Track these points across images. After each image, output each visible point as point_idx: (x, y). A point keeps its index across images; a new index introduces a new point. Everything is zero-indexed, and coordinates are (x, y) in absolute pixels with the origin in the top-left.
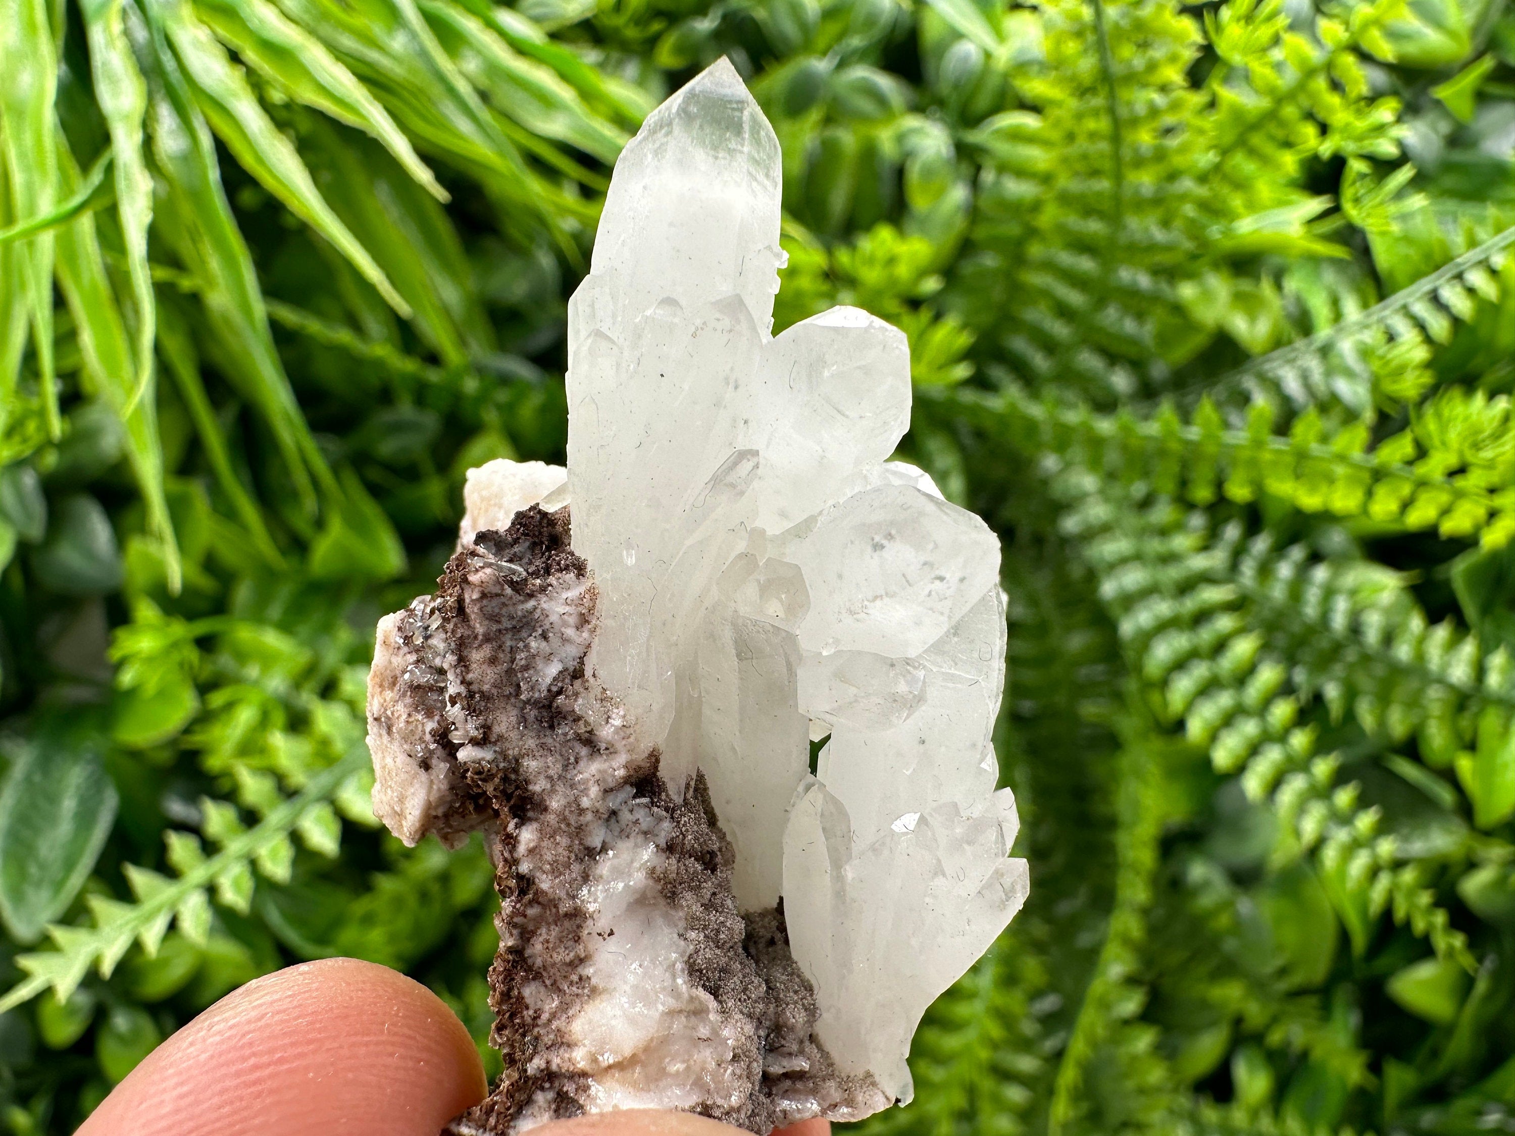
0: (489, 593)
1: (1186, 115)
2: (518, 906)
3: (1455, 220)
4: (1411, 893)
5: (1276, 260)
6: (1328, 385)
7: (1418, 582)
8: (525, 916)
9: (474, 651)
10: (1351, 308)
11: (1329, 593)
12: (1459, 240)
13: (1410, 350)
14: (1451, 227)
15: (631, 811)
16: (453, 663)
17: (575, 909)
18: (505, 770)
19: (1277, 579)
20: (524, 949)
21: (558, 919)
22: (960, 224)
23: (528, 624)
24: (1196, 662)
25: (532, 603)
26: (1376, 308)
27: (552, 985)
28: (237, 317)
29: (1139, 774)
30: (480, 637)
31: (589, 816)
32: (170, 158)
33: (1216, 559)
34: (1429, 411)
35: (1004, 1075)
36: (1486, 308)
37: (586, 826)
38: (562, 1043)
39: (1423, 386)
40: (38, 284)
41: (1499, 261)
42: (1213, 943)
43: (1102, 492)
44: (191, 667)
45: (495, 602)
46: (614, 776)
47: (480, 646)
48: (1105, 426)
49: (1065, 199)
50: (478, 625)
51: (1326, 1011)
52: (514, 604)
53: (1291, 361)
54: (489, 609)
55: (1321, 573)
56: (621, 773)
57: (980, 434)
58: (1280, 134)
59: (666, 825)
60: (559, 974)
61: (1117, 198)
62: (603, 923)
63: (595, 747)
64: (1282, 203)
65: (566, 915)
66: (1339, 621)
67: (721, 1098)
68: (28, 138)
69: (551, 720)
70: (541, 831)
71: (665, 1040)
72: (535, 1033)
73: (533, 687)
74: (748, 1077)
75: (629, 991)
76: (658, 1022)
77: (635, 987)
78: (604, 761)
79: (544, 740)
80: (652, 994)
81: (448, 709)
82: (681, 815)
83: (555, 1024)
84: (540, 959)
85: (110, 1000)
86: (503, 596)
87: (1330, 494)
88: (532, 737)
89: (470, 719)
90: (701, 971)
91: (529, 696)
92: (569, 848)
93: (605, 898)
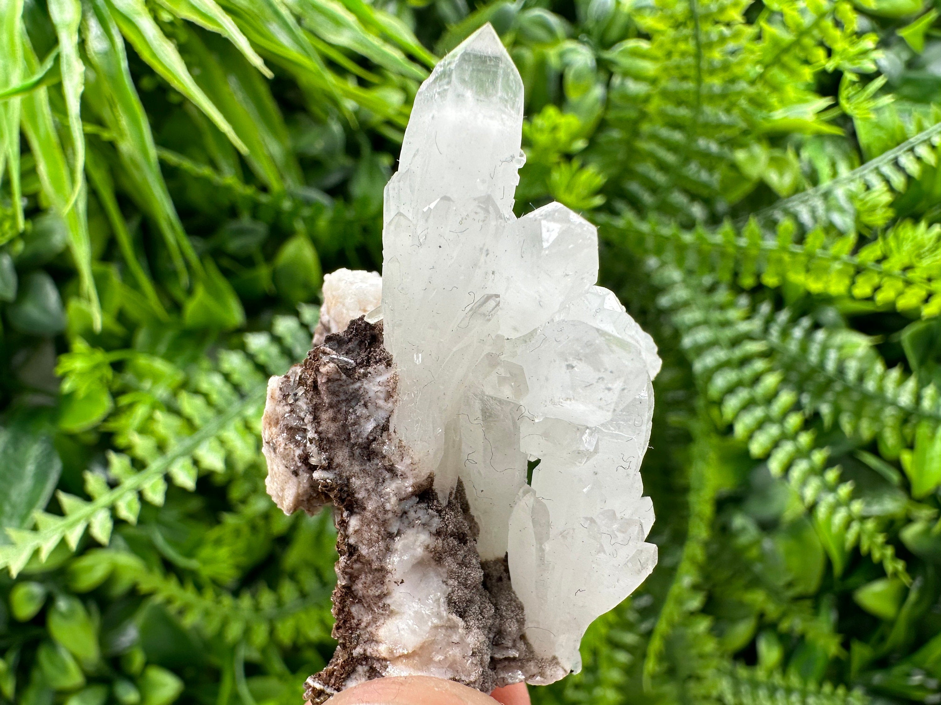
0: (332, 379)
1: (743, 42)
2: (348, 562)
3: (910, 114)
4: (872, 536)
5: (797, 137)
6: (827, 217)
7: (881, 342)
8: (352, 568)
9: (323, 413)
10: (843, 170)
11: (824, 349)
12: (912, 127)
13: (879, 196)
14: (907, 119)
15: (416, 512)
16: (311, 420)
17: (382, 567)
18: (341, 485)
19: (793, 338)
20: (352, 586)
21: (371, 571)
22: (598, 111)
23: (354, 397)
24: (741, 389)
25: (358, 385)
26: (858, 169)
27: (368, 607)
28: (138, 157)
29: (703, 458)
30: (327, 405)
31: (390, 515)
32: (96, 53)
33: (755, 325)
34: (890, 235)
35: (616, 645)
36: (928, 170)
37: (388, 520)
38: (373, 640)
39: (888, 218)
40: (11, 131)
41: (937, 140)
42: (747, 567)
43: (684, 281)
44: (108, 381)
45: (336, 384)
46: (405, 491)
47: (327, 410)
48: (688, 237)
49: (665, 94)
50: (325, 398)
51: (816, 610)
52: (347, 385)
53: (804, 202)
54: (332, 388)
55: (820, 335)
56: (410, 489)
58: (802, 55)
59: (437, 520)
60: (372, 601)
61: (698, 93)
62: (397, 576)
63: (395, 473)
64: (802, 101)
65: (376, 569)
66: (831, 366)
67: (465, 676)
68: (5, 37)
69: (369, 456)
70: (362, 520)
71: (433, 642)
72: (358, 633)
73: (358, 436)
74: (481, 664)
75: (412, 614)
76: (429, 633)
77: (416, 612)
78: (400, 482)
79: (364, 467)
80: (425, 616)
81: (308, 444)
82: (446, 514)
83: (369, 629)
84: (361, 592)
85: (55, 591)
86: (341, 380)
87: (827, 282)
88: (357, 465)
89: (321, 453)
90: (455, 603)
91: (356, 441)
92: (378, 532)
93: (399, 562)
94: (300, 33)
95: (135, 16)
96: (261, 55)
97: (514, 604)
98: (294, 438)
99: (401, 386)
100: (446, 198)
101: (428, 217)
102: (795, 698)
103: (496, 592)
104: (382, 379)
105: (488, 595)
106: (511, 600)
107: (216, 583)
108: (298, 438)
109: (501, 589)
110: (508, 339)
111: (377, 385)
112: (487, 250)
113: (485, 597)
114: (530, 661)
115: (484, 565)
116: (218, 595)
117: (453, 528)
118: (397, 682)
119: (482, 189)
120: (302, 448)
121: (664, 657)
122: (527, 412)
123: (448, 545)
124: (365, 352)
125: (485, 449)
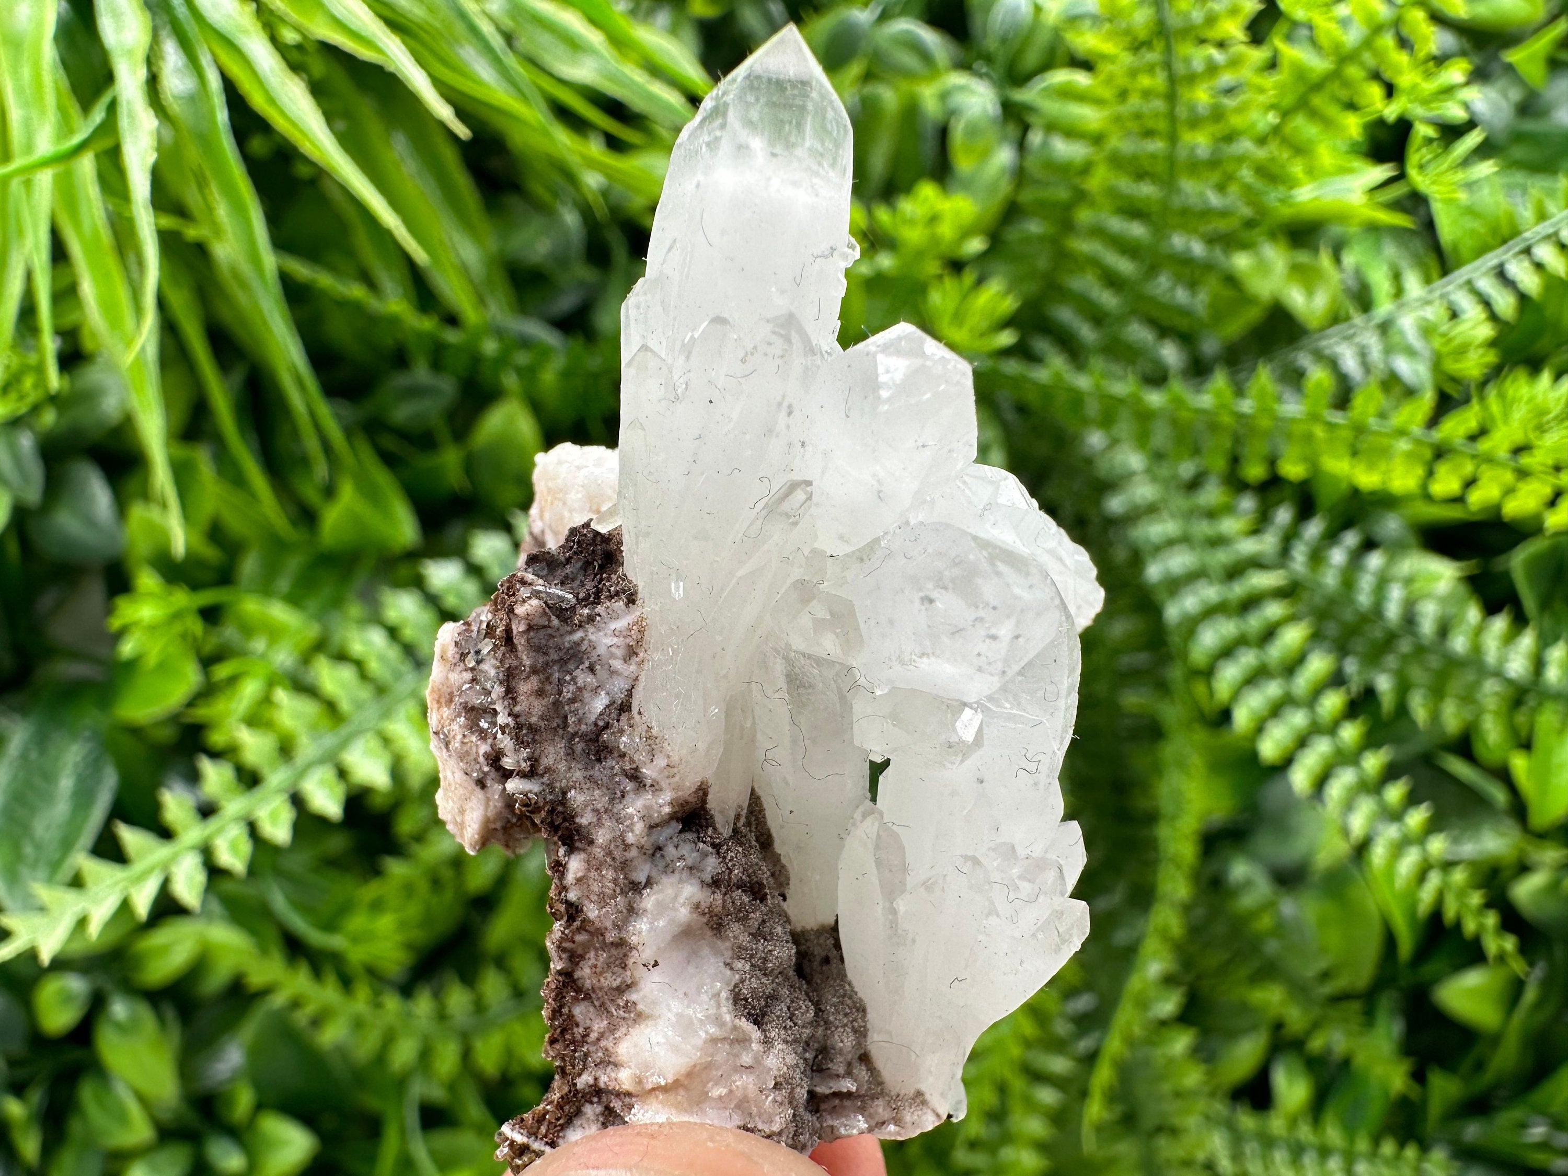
0: (536, 625)
1: (1246, 73)
2: (567, 931)
3: (1524, 192)
4: (1461, 894)
5: (1336, 230)
6: (1387, 363)
7: (1476, 572)
8: (574, 942)
9: (522, 683)
10: (1413, 284)
11: (1383, 582)
12: (1527, 214)
13: (1473, 328)
14: (1519, 200)
15: (677, 847)
16: (502, 695)
17: (621, 939)
18: (552, 802)
19: (1330, 566)
20: (573, 971)
21: (605, 946)
22: (1005, 188)
23: (574, 656)
24: (1243, 650)
25: (578, 635)
26: (1438, 283)
27: (601, 1006)
28: (246, 268)
29: (1182, 765)
30: (528, 669)
31: (634, 852)
32: (174, 97)
33: (1267, 543)
34: (1492, 393)
35: (1037, 1076)
36: (1554, 284)
37: (631, 861)
38: (610, 1062)
39: (1487, 365)
40: (36, 227)
42: (1254, 946)
43: (1148, 471)
44: (195, 639)
45: (542, 633)
46: (660, 812)
47: (528, 677)
48: (1155, 399)
49: (1117, 161)
50: (525, 657)
51: (1369, 1016)
52: (561, 635)
53: (1348, 338)
54: (536, 640)
55: (1375, 560)
56: (667, 810)
57: (1022, 409)
58: (1344, 94)
59: (713, 860)
60: (607, 997)
61: (1171, 160)
62: (647, 954)
63: (641, 782)
64: (1344, 171)
65: (612, 943)
66: (1393, 611)
67: (763, 1122)
68: (26, 73)
69: (598, 752)
70: (588, 862)
71: (708, 1066)
72: (585, 1049)
73: (580, 720)
74: (790, 1103)
75: (673, 1019)
76: (701, 1049)
77: (679, 1016)
78: (650, 797)
79: (591, 773)
80: (696, 1022)
81: (499, 735)
82: (728, 850)
83: (603, 1043)
84: (588, 982)
85: (108, 987)
86: (550, 627)
87: (1388, 472)
88: (580, 769)
89: (519, 750)
90: (746, 999)
91: (576, 729)
92: (615, 881)
93: (649, 931)
94: (511, 61)
95: (241, 36)
96: (449, 100)
97: (849, 1002)
98: (478, 725)
99: (651, 637)
100: (719, 320)
101: (690, 353)
102: (1334, 1164)
103: (819, 981)
104: (620, 624)
105: (805, 986)
106: (844, 996)
107: (373, 973)
108: (484, 724)
109: (828, 978)
110: (832, 556)
111: (611, 636)
112: (790, 406)
113: (800, 990)
114: (878, 1098)
115: (797, 938)
116: (377, 993)
117: (740, 875)
118: (645, 1133)
119: (781, 304)
120: (490, 741)
121: (1116, 1096)
122: (863, 679)
123: (733, 902)
124: (593, 580)
125: (794, 742)
